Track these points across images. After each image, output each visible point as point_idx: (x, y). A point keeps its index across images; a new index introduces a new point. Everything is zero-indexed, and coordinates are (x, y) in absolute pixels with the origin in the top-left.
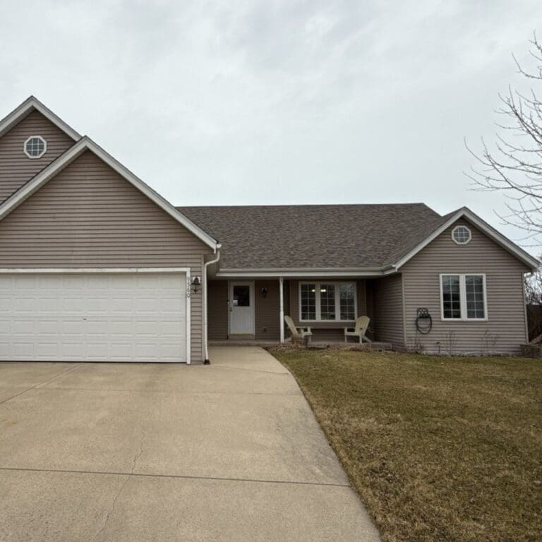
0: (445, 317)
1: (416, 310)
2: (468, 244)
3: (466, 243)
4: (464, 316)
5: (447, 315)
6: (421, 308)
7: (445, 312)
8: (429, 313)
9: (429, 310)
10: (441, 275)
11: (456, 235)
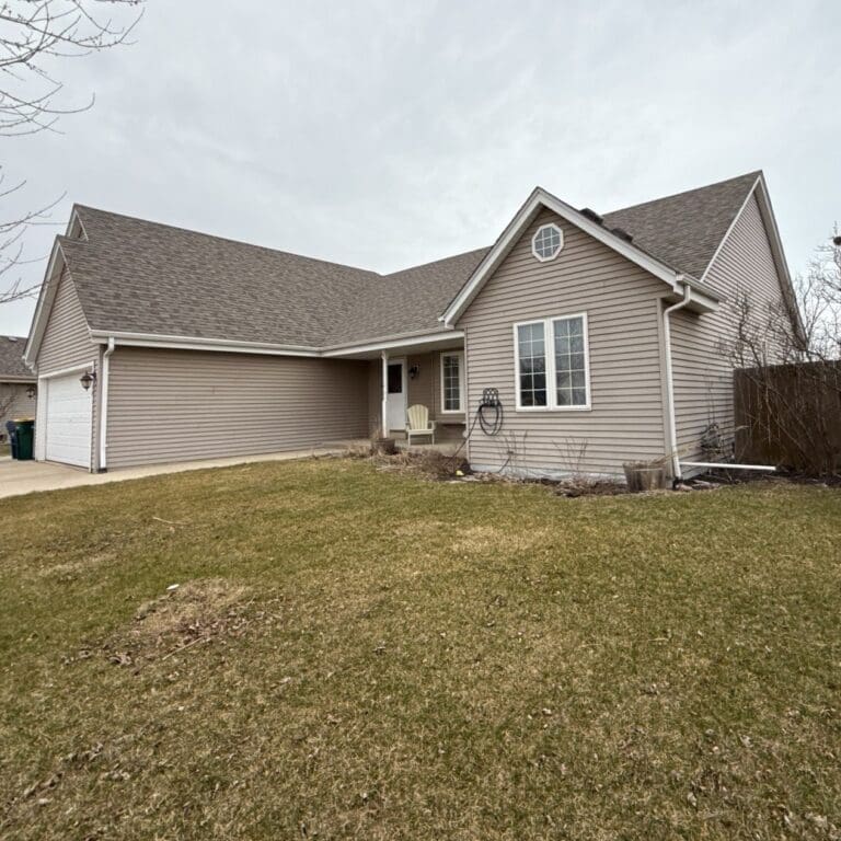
0: (523, 404)
1: (481, 392)
2: (558, 257)
3: (553, 257)
4: (552, 402)
5: (526, 400)
6: (488, 389)
7: (524, 395)
8: (500, 397)
9: (500, 391)
10: (515, 325)
11: (538, 245)
